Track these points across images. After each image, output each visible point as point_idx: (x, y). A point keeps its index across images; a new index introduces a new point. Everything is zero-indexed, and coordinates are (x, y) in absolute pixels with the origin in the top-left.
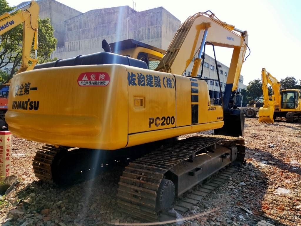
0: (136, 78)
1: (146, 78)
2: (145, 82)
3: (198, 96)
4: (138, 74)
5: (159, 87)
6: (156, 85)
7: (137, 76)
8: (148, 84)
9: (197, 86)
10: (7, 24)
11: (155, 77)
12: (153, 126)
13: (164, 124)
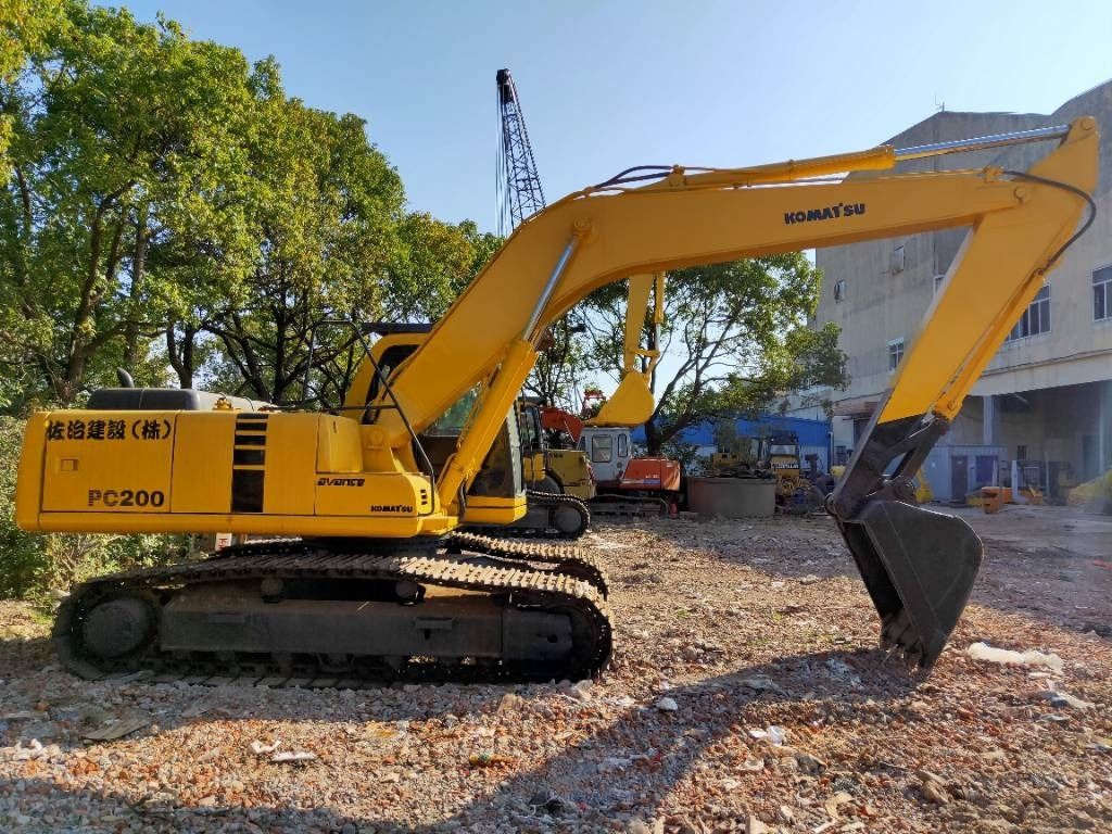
0: (66, 428)
1: (87, 427)
2: (83, 433)
3: (264, 451)
4: (71, 423)
7: (67, 424)
8: (91, 435)
9: (265, 429)
11: (111, 422)
12: (99, 504)
13: (131, 504)
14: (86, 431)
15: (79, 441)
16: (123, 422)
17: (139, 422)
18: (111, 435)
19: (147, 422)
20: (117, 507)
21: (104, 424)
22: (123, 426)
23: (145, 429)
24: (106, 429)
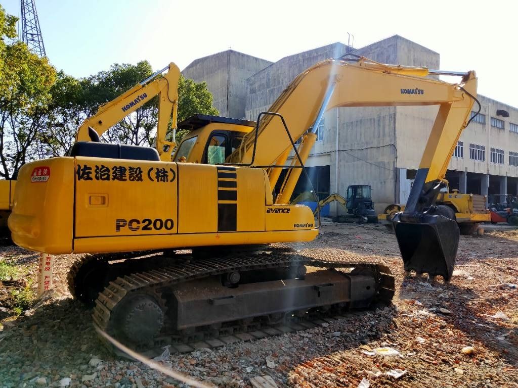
0: (93, 171)
1: (112, 171)
2: (109, 176)
4: (97, 167)
5: (138, 180)
6: (131, 179)
7: (94, 169)
10: (138, 99)
11: (131, 168)
12: (125, 230)
13: (150, 229)
14: (111, 174)
15: (106, 181)
16: (140, 168)
17: (152, 169)
18: (132, 178)
19: (158, 169)
20: (140, 232)
21: (125, 170)
22: (141, 172)
23: (157, 173)
24: (127, 173)
